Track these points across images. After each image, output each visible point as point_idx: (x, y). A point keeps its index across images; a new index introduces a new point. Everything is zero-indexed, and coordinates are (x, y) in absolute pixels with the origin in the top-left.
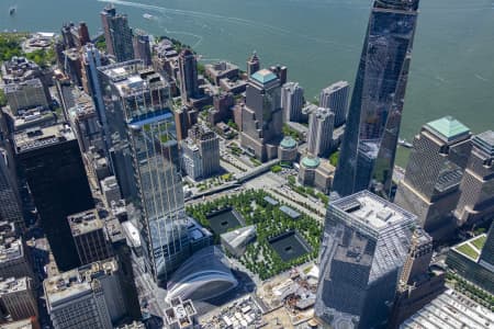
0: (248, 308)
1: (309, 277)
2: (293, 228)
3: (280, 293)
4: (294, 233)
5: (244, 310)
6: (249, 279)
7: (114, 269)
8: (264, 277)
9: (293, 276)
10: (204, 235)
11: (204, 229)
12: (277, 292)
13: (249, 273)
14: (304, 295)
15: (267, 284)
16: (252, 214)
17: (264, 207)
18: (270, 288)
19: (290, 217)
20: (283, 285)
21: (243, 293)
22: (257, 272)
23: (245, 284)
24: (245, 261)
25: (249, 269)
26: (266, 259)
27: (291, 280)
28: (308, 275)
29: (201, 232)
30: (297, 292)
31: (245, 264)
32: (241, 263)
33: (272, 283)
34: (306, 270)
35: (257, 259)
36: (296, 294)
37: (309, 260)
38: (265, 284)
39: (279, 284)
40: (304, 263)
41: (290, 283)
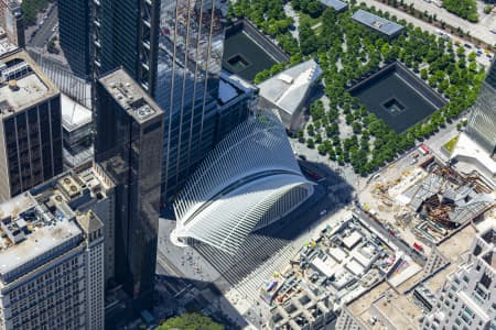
0: (355, 236)
1: (454, 161)
3: (408, 200)
4: (394, 69)
5: (349, 241)
6: (336, 178)
8: (364, 170)
9: (423, 160)
10: (240, 91)
11: (234, 78)
12: (402, 198)
13: (334, 166)
14: (458, 198)
15: (373, 183)
18: (383, 191)
19: (380, 35)
20: (407, 183)
21: (332, 209)
22: (348, 161)
23: (330, 188)
24: (314, 140)
25: (328, 156)
26: (357, 130)
27: (420, 170)
28: (453, 155)
29: (232, 85)
30: (439, 193)
31: (317, 146)
32: (306, 144)
33: (385, 181)
34: (446, 146)
35: (339, 133)
36: (440, 198)
37: (446, 124)
38: (370, 185)
39: (399, 181)
40: (437, 131)
41: (420, 177)
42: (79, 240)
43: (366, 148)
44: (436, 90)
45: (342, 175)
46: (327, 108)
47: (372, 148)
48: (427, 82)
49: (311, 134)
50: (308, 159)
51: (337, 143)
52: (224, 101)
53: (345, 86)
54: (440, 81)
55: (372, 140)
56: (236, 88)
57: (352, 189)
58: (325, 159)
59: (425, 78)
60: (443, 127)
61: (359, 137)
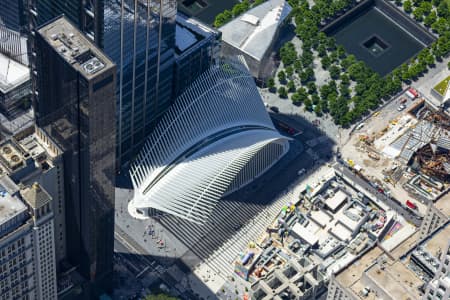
0: (340, 197)
3: (397, 152)
5: (333, 203)
6: (313, 131)
7: (52, 154)
8: (345, 120)
9: (411, 105)
10: (199, 37)
11: (191, 21)
12: (390, 150)
13: (311, 117)
15: (357, 135)
18: (368, 142)
20: (395, 132)
21: (311, 167)
22: (326, 111)
23: (307, 143)
24: (287, 89)
25: (303, 106)
26: (335, 75)
27: (409, 117)
28: (445, 100)
29: (190, 30)
30: (432, 142)
31: (290, 95)
32: (278, 94)
33: (370, 131)
34: (437, 88)
35: (315, 80)
36: (434, 147)
37: (436, 62)
38: (353, 137)
39: (386, 130)
40: (426, 71)
41: (409, 124)
42: (25, 217)
43: (346, 95)
44: (422, 24)
45: (320, 127)
46: (300, 52)
47: (353, 94)
48: (412, 16)
49: (283, 81)
50: (281, 111)
51: (313, 91)
52: (181, 48)
53: (319, 25)
54: (426, 13)
55: (353, 85)
56: (194, 33)
57: (334, 143)
58: (300, 110)
59: (409, 11)
60: (433, 66)
61: (338, 82)
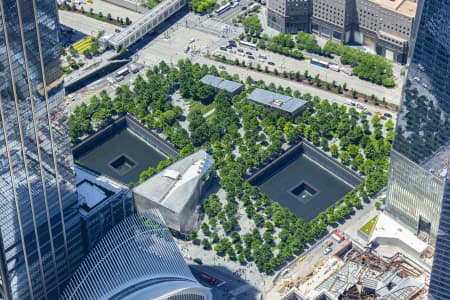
1: (375, 245)
2: (296, 138)
4: (301, 150)
8: (269, 267)
9: (338, 248)
10: (109, 193)
11: (102, 179)
13: (233, 266)
14: (380, 286)
15: (281, 282)
16: (185, 125)
17: (208, 101)
19: (281, 113)
20: (321, 275)
22: (250, 259)
23: (231, 292)
24: (210, 240)
25: (227, 256)
26: (260, 223)
27: (335, 259)
28: (372, 239)
29: (100, 187)
30: (359, 283)
31: (214, 246)
32: (202, 246)
33: (294, 277)
34: (364, 228)
35: (239, 229)
36: (360, 288)
37: (362, 203)
38: (278, 283)
39: (311, 275)
40: (353, 213)
41: (335, 267)
43: (271, 242)
44: (350, 167)
45: (243, 277)
46: (224, 203)
47: (278, 241)
48: (339, 160)
49: (207, 234)
50: (205, 263)
51: (237, 240)
52: (90, 205)
53: (245, 176)
54: (353, 156)
55: (278, 231)
56: (104, 190)
57: (256, 291)
58: (224, 262)
59: (336, 156)
60: (360, 207)
61: (263, 231)
